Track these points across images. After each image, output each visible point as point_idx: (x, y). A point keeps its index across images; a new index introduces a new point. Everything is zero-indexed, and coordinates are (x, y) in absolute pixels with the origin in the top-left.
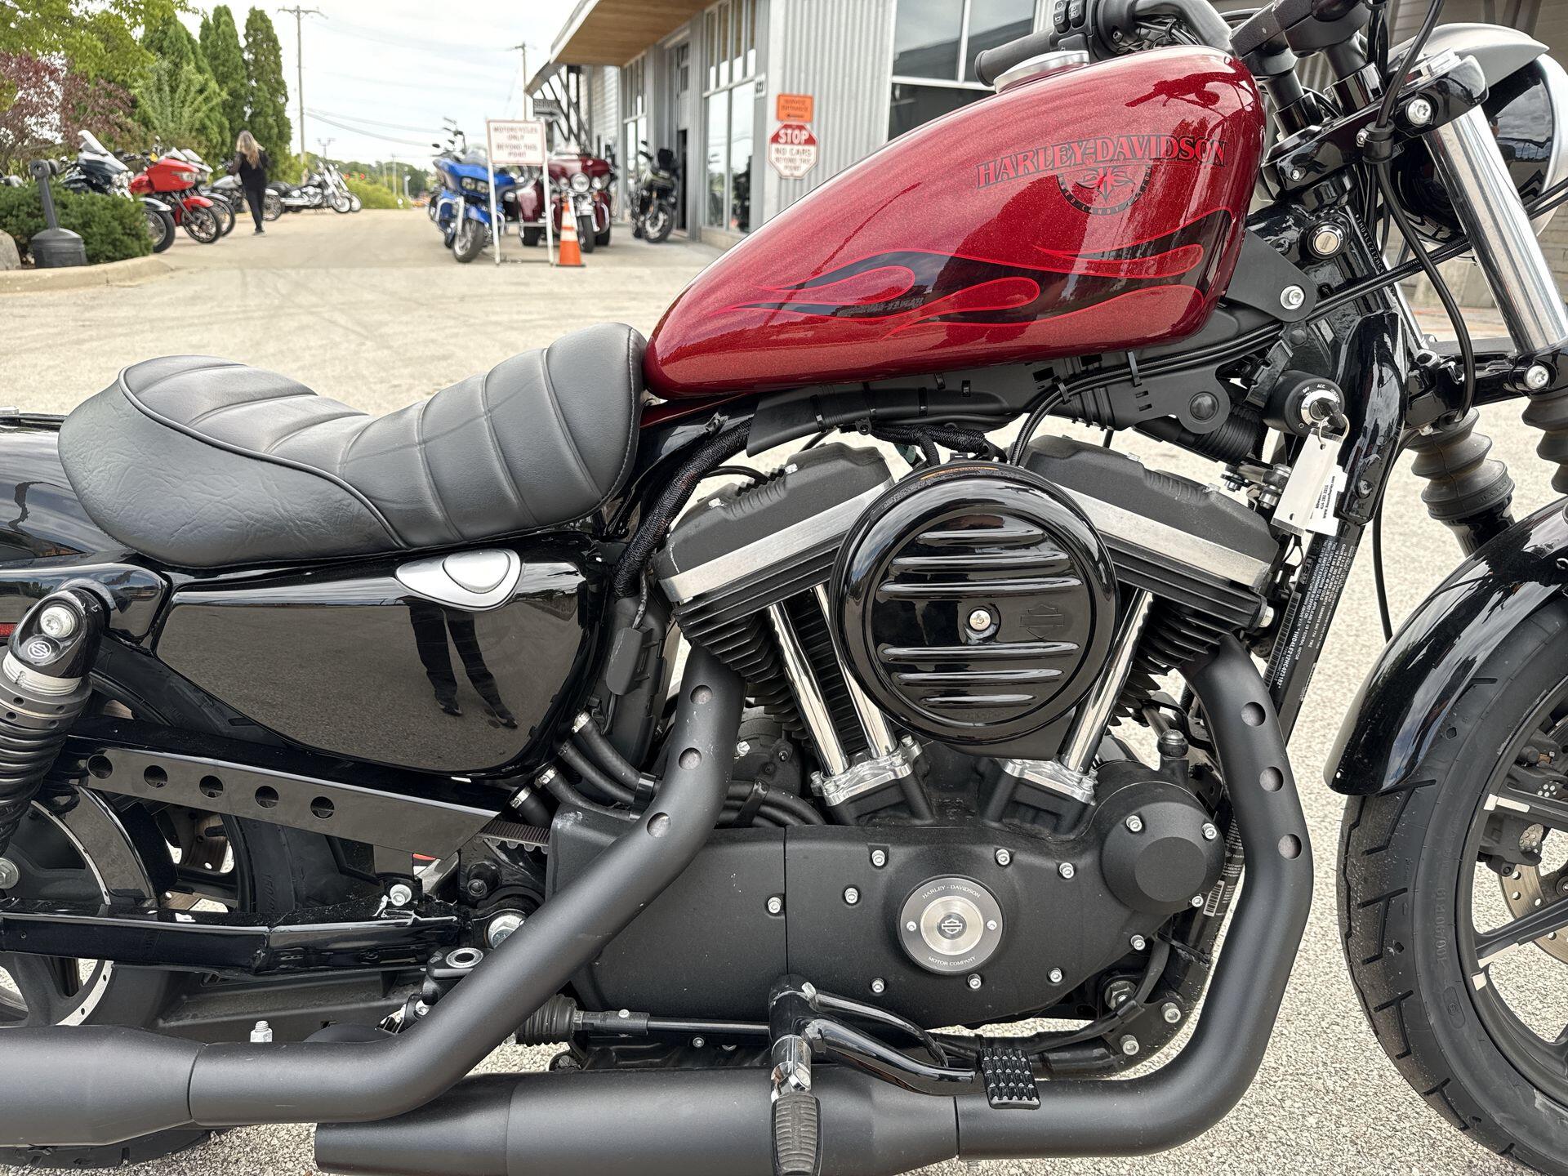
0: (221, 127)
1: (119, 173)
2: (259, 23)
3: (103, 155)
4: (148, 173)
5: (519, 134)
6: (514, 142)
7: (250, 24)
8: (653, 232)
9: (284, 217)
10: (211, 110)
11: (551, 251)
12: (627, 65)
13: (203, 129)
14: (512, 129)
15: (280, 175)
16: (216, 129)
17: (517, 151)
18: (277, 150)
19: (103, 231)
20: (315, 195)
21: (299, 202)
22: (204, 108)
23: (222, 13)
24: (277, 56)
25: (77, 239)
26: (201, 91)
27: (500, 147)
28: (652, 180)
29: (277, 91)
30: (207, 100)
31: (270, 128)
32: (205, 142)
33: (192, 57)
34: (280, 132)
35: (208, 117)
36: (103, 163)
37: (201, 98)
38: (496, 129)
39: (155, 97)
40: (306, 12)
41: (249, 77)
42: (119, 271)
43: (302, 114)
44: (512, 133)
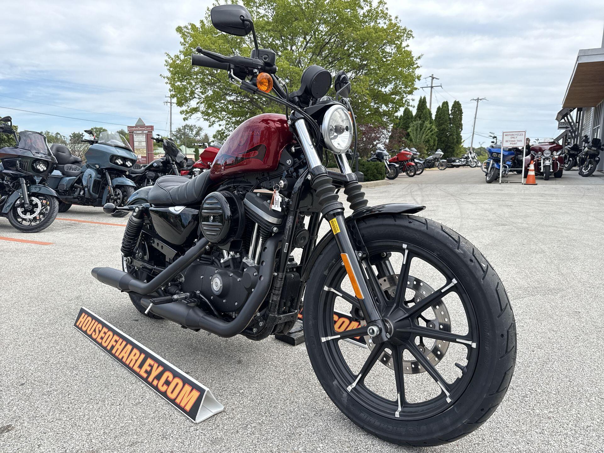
0: (435, 140)
1: (386, 156)
2: (457, 105)
3: (383, 151)
4: (397, 155)
5: (515, 136)
6: (513, 139)
7: (454, 106)
8: (585, 172)
9: (447, 169)
10: (432, 134)
11: (523, 179)
12: (597, 106)
13: (428, 141)
14: (513, 135)
15: (455, 155)
16: (433, 141)
17: (514, 142)
18: (455, 147)
19: (372, 172)
20: (464, 161)
21: (458, 164)
22: (430, 134)
23: (446, 104)
24: (461, 116)
25: (362, 175)
26: (429, 129)
27: (507, 141)
28: (588, 151)
29: (459, 127)
30: (431, 131)
31: (454, 139)
32: (428, 145)
33: (429, 118)
34: (457, 140)
35: (431, 137)
36: (382, 153)
37: (429, 131)
38: (506, 135)
39: (415, 133)
40: (481, 100)
41: (450, 124)
42: (371, 184)
43: (473, 134)
44: (512, 136)
